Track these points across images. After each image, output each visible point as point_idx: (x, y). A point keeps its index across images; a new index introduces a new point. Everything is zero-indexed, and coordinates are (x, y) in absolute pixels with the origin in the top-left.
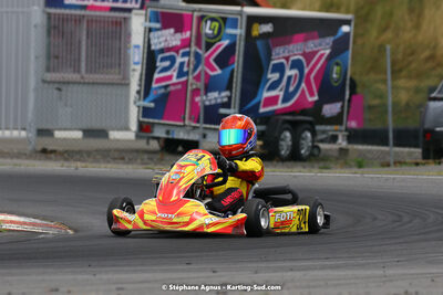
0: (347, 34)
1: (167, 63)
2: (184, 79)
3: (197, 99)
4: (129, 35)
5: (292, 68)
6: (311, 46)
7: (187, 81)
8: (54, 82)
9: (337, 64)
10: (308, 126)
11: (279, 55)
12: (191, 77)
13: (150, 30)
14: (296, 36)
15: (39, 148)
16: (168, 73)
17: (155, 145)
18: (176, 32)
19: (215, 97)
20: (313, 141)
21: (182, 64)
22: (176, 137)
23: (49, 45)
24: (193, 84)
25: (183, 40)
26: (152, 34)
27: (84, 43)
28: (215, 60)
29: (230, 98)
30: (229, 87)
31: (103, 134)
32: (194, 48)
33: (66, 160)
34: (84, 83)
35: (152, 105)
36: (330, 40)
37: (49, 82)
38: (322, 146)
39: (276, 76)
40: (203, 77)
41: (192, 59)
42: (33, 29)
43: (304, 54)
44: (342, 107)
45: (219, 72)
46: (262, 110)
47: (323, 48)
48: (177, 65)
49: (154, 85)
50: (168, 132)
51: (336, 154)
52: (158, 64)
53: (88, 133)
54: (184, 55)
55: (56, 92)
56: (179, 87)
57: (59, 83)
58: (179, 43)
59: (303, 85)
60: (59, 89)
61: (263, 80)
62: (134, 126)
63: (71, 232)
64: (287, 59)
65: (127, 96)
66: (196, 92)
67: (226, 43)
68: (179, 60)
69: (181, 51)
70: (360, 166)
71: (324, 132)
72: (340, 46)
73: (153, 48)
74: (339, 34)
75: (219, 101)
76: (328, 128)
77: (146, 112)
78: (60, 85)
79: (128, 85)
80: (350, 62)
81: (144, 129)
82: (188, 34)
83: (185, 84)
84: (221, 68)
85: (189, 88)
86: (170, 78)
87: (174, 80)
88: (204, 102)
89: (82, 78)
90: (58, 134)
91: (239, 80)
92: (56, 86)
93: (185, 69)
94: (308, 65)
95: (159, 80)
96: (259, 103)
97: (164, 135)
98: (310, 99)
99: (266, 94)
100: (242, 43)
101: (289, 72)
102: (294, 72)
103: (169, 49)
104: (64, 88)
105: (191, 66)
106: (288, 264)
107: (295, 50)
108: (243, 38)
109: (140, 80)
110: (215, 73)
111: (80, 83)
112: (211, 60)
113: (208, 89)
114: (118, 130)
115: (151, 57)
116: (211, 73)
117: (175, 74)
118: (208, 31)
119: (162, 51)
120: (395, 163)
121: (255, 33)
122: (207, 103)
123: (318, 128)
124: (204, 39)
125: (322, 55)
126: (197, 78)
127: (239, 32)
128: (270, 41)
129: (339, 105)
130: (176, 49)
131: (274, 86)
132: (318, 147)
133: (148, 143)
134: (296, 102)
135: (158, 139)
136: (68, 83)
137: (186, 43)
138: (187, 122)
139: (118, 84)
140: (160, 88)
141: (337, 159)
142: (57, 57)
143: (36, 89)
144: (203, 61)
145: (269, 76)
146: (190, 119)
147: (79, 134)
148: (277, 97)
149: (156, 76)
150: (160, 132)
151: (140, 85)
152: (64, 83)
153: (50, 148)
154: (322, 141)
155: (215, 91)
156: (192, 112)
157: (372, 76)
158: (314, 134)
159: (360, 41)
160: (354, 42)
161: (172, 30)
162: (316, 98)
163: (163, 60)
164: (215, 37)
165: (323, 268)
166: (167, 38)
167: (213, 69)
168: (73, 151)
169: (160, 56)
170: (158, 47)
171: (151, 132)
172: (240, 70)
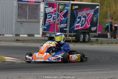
0: (98, 8)
1: (50, 17)
2: (54, 21)
3: (58, 26)
4: (40, 9)
5: (83, 18)
6: (88, 12)
7: (55, 21)
8: (20, 22)
9: (95, 17)
10: (87, 33)
11: (80, 14)
12: (56, 20)
13: (45, 8)
14: (84, 9)
15: (16, 39)
16: (50, 19)
17: (47, 38)
18: (52, 8)
19: (63, 25)
20: (89, 37)
21: (54, 17)
22: (52, 36)
23: (18, 12)
24: (57, 22)
25: (54, 10)
26: (46, 9)
27: (28, 11)
28: (63, 16)
29: (67, 26)
30: (66, 23)
31: (33, 35)
32: (57, 12)
33: (23, 42)
34: (28, 22)
35: (46, 28)
36: (93, 10)
37: (18, 22)
38: (91, 38)
39: (79, 20)
40: (59, 20)
41: (57, 15)
42: (14, 7)
43: (86, 14)
44: (97, 28)
45: (64, 19)
46: (75, 29)
47: (92, 12)
48: (53, 17)
49: (46, 22)
50: (50, 35)
51: (95, 41)
52: (48, 17)
53: (29, 35)
54: (54, 14)
55: (20, 24)
56: (53, 23)
57: (21, 22)
58: (53, 11)
59: (86, 22)
60: (21, 24)
61: (75, 21)
62: (41, 33)
63: (24, 62)
64: (82, 15)
65: (39, 25)
66: (58, 24)
67: (66, 11)
68: (53, 16)
69: (54, 13)
70: (101, 44)
71: (92, 35)
72: (96, 12)
73: (46, 12)
74: (96, 9)
75: (64, 26)
76: (93, 33)
77: (44, 29)
78: (21, 23)
79: (40, 22)
80: (99, 16)
81: (44, 34)
82: (56, 8)
83: (55, 22)
84: (64, 18)
85: (56, 23)
86: (51, 20)
87: (52, 21)
88: (60, 27)
89: (27, 20)
90: (21, 36)
91: (69, 21)
92: (20, 23)
93: (55, 18)
94: (87, 17)
95: (48, 21)
96: (74, 27)
97: (49, 36)
98: (88, 26)
99: (76, 25)
100: (70, 11)
101: (82, 19)
102: (84, 19)
103: (50, 13)
104: (22, 23)
105: (56, 17)
106: (82, 70)
107: (84, 13)
108: (70, 10)
109: (43, 21)
110: (63, 19)
111: (27, 22)
112: (62, 16)
113: (61, 23)
114: (37, 34)
115: (46, 15)
116: (62, 19)
117: (52, 19)
118: (61, 8)
119: (49, 13)
120: (111, 43)
121: (73, 8)
122: (61, 27)
123: (90, 34)
124: (60, 10)
125: (91, 14)
126: (58, 20)
127: (69, 8)
128: (77, 10)
129: (96, 27)
130: (52, 13)
131: (78, 23)
132: (90, 39)
133: (45, 38)
134: (84, 27)
135: (47, 37)
136: (24, 22)
137: (55, 11)
138: (55, 32)
139: (37, 22)
140: (48, 23)
141: (95, 42)
142: (21, 15)
143: (15, 23)
144: (59, 16)
145: (77, 20)
146: (56, 31)
147: (26, 36)
148: (79, 25)
149: (47, 20)
150: (48, 35)
151: (43, 22)
152: (22, 22)
153: (19, 39)
154: (91, 37)
155: (62, 24)
156: (56, 30)
157: (105, 20)
158: (89, 35)
159: (101, 11)
160: (100, 11)
161: (51, 8)
162: (90, 26)
163: (49, 16)
164: (63, 9)
165: (91, 71)
166: (50, 10)
167: (62, 18)
168: (25, 40)
169: (48, 15)
170: (48, 12)
171: (46, 35)
172: (69, 18)
